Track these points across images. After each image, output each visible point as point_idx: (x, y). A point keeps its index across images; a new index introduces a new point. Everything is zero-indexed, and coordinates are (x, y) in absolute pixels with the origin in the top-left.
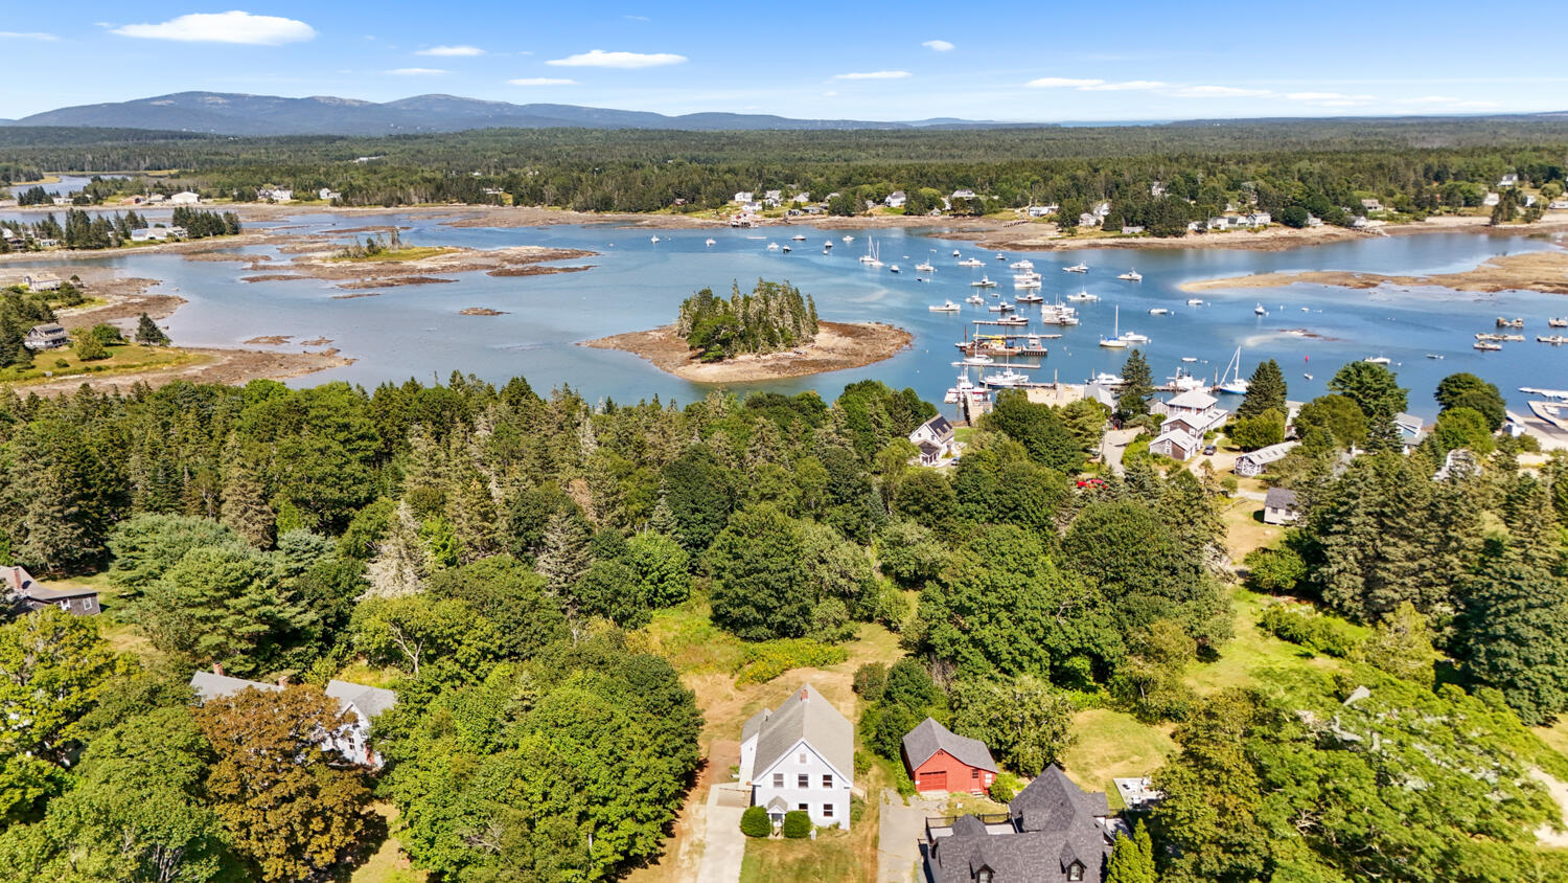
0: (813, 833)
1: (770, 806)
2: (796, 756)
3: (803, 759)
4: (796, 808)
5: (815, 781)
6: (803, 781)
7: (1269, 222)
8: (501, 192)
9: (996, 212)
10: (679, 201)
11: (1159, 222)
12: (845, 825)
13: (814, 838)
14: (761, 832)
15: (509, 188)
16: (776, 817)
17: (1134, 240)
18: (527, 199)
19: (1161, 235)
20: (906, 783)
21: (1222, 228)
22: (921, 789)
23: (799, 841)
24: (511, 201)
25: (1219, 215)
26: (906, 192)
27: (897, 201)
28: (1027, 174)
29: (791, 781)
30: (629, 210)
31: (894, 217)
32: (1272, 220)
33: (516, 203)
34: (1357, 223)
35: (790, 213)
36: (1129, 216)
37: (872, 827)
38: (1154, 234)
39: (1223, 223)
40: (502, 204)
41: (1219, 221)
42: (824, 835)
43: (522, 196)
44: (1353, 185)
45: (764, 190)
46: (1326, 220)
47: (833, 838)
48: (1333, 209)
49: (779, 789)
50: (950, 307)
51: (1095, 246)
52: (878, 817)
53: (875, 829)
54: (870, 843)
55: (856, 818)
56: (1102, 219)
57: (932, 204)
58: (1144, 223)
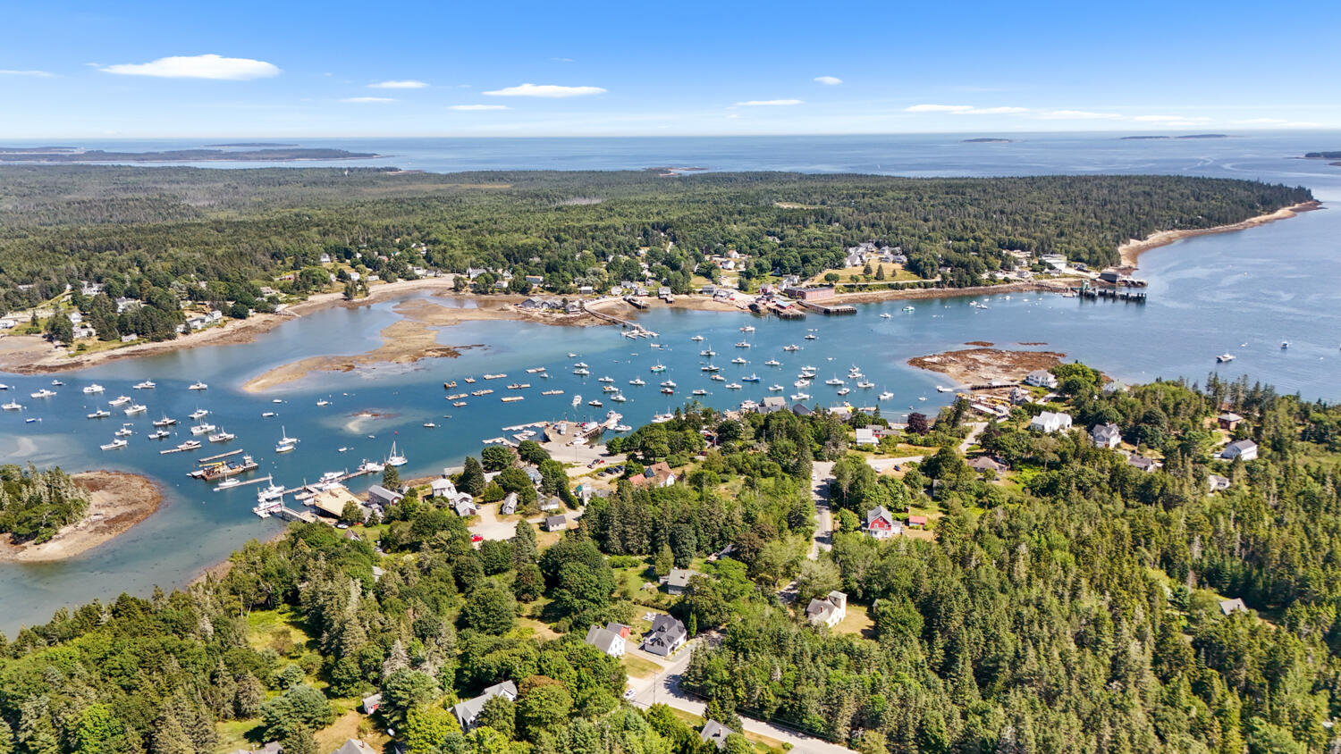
7: (222, 316)
39: (198, 324)
41: (195, 323)
46: (258, 310)
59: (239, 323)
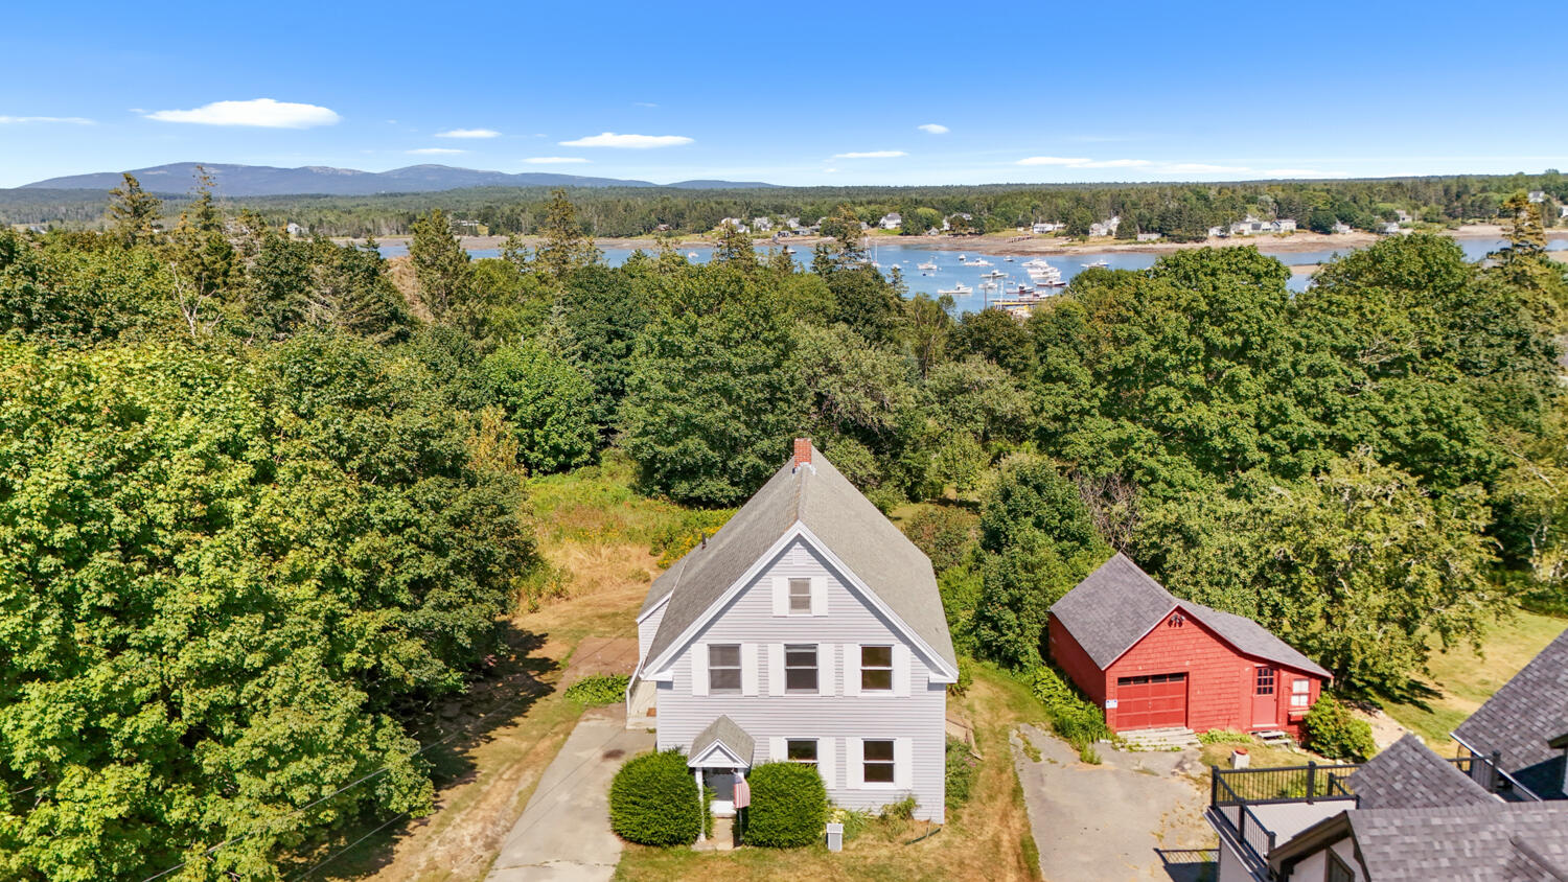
0: (834, 829)
1: (697, 747)
2: (778, 587)
3: (800, 601)
4: (778, 753)
5: (839, 667)
6: (802, 670)
7: (1294, 228)
8: (476, 224)
9: (997, 231)
10: (662, 227)
11: (1179, 227)
12: (932, 807)
13: (835, 846)
14: (671, 829)
15: (484, 219)
16: (719, 780)
17: (1151, 245)
18: (502, 228)
19: (1181, 240)
20: (1075, 710)
21: (1246, 233)
22: (1120, 725)
23: (791, 856)
24: (487, 232)
25: (1241, 219)
26: (901, 213)
27: (892, 223)
28: (1027, 199)
29: (762, 668)
30: (611, 236)
31: (890, 237)
32: (1298, 227)
33: (492, 233)
34: (1388, 230)
35: (779, 234)
36: (1145, 224)
37: (1005, 817)
38: (1173, 239)
39: (1246, 228)
40: (477, 235)
41: (1243, 227)
42: (868, 838)
43: (498, 226)
44: (1376, 199)
45: (752, 217)
46: (1355, 226)
47: (897, 847)
48: (1362, 216)
49: (726, 696)
50: (961, 290)
51: (1110, 251)
52: (1017, 792)
53: (1016, 824)
54: (1012, 860)
55: (958, 789)
56: (1114, 229)
57: (928, 224)
58: (1160, 231)
59: (1313, 237)
